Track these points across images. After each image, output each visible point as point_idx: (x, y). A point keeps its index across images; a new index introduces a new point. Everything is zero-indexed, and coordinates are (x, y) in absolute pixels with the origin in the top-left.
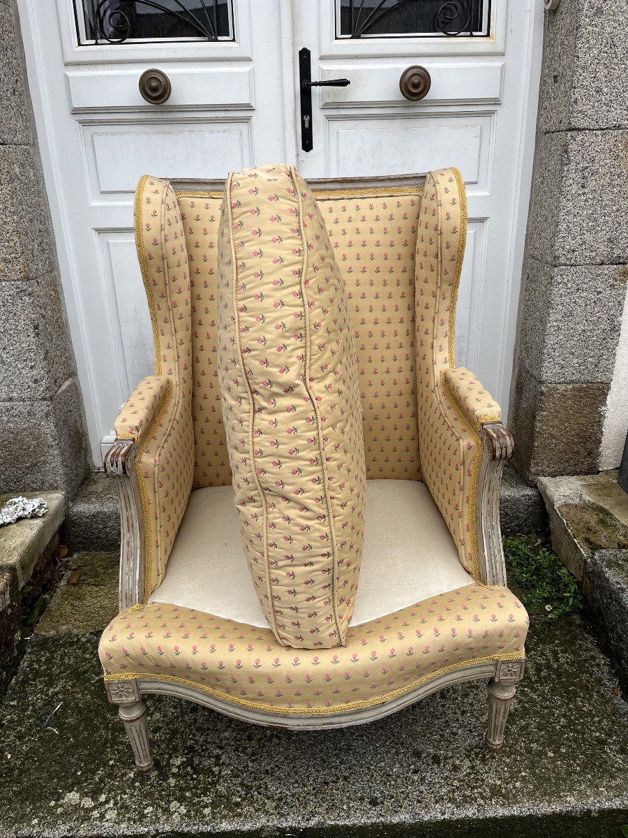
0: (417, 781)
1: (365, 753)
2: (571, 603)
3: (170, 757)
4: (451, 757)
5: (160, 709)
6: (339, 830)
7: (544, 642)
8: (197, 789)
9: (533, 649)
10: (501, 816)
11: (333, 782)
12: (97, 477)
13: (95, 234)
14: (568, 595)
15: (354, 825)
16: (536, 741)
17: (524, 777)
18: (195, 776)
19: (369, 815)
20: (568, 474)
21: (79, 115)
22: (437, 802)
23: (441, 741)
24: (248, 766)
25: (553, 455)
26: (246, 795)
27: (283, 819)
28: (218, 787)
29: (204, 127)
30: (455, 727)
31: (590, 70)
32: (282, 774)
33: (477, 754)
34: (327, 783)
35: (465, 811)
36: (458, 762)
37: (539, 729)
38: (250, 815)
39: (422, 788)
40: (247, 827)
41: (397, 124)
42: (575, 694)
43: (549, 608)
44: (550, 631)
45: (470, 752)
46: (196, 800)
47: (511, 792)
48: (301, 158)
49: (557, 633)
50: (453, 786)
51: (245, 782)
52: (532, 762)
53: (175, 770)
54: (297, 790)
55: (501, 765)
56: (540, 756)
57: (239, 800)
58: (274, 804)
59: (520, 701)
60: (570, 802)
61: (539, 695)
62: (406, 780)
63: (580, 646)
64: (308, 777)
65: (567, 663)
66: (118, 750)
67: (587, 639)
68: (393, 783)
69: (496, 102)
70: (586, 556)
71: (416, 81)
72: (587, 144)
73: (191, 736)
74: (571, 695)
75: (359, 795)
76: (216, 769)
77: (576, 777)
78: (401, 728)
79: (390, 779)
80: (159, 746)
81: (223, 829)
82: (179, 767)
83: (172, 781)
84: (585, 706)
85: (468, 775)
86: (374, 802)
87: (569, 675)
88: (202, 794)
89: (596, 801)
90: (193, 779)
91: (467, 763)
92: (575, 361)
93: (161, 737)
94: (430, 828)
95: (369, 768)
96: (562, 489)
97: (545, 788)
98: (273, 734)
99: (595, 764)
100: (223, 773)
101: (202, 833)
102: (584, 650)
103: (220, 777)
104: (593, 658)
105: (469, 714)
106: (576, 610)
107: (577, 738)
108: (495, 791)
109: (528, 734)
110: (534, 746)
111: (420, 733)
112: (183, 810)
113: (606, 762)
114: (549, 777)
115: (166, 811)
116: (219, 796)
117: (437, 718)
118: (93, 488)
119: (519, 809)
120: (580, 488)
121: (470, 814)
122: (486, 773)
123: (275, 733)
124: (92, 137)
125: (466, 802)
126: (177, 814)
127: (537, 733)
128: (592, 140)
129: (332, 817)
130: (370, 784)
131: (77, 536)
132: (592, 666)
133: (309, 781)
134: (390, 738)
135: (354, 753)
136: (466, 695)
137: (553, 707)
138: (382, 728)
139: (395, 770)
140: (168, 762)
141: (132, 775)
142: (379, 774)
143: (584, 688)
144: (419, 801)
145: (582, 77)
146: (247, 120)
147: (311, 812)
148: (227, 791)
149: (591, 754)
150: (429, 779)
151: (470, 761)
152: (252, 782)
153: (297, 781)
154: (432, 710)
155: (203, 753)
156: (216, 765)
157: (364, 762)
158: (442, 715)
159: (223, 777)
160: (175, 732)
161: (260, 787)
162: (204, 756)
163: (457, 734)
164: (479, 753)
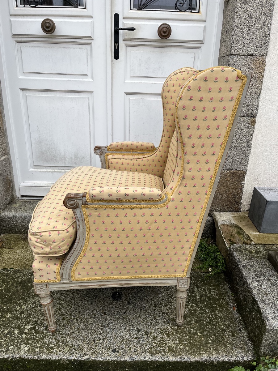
0: (136, 342)
1: (115, 329)
2: (220, 268)
3: (26, 325)
4: (154, 333)
5: (25, 304)
6: (96, 362)
7: (206, 284)
8: (35, 340)
9: (200, 287)
10: (171, 361)
11: (98, 341)
12: (17, 201)
13: (20, 91)
14: (220, 264)
15: (103, 360)
16: (194, 328)
17: (185, 344)
18: (35, 334)
19: (111, 356)
20: (226, 211)
21: (15, 38)
22: (143, 352)
23: (150, 325)
24: (60, 331)
25: (220, 202)
26: (57, 344)
27: (71, 356)
28: (44, 339)
29: (71, 46)
30: (158, 319)
31: (240, 28)
32: (75, 336)
33: (165, 332)
34: (94, 341)
35: (155, 357)
36: (156, 335)
38: (56, 353)
39: (137, 346)
40: (54, 358)
41: (157, 50)
42: (216, 308)
43: (210, 270)
44: (209, 280)
45: (163, 331)
46: (33, 344)
47: (178, 350)
48: (113, 62)
49: (213, 281)
50: (152, 345)
51: (57, 338)
52: (190, 337)
53: (26, 331)
54: (80, 343)
55: (175, 337)
56: (194, 335)
57: (53, 346)
58: (68, 349)
59: (190, 310)
60: (205, 357)
61: (199, 308)
62: (131, 341)
63: (222, 288)
64: (87, 338)
65: (215, 294)
66: (3, 320)
67: (225, 284)
69: (201, 42)
70: (227, 247)
71: (165, 30)
72: (238, 62)
73: (37, 317)
74: (214, 309)
75: (108, 347)
76: (45, 332)
77: (209, 345)
78: (134, 318)
79: (124, 341)
80: (22, 320)
81: (43, 358)
82: (29, 330)
83: (24, 336)
84: (219, 314)
85: (160, 341)
86: (114, 351)
87: (214, 299)
88: (36, 342)
89: (216, 357)
90: (34, 335)
91: (160, 336)
92: (231, 160)
93: (23, 316)
94: (138, 364)
95: (115, 335)
96: (222, 218)
97: (194, 350)
98: (74, 318)
99: (219, 340)
100: (48, 334)
101: (33, 359)
103: (46, 335)
104: (227, 293)
105: (165, 314)
106: (223, 271)
107: (212, 328)
108: (171, 349)
109: (191, 324)
110: (192, 330)
111: (142, 321)
112: (26, 349)
113: (224, 340)
114: (197, 344)
115: (19, 348)
116: (44, 343)
117: (151, 315)
118: (14, 205)
119: (180, 358)
120: (231, 218)
121: (157, 359)
122: (168, 340)
123: (76, 317)
124: (21, 48)
125: (156, 353)
126: (23, 350)
127: (195, 324)
128: (240, 60)
129: (94, 356)
130: (114, 343)
131: (4, 227)
132: (225, 296)
133: (86, 339)
134: (127, 323)
135: (110, 328)
136: (166, 306)
137: (204, 313)
138: (125, 318)
139: (127, 337)
140: (24, 327)
141: (7, 332)
142: (119, 338)
143: (221, 306)
144: (135, 352)
145: (236, 31)
146: (90, 44)
147: (85, 353)
148: (48, 342)
149: (218, 336)
150: (142, 342)
151: (162, 335)
152: (60, 338)
153: (81, 339)
154: (149, 311)
155: (41, 324)
156: (46, 330)
157: (113, 333)
158: (153, 314)
159: (48, 335)
160: (30, 314)
161: (63, 341)
162: (41, 326)
163: (158, 322)
164: (166, 332)
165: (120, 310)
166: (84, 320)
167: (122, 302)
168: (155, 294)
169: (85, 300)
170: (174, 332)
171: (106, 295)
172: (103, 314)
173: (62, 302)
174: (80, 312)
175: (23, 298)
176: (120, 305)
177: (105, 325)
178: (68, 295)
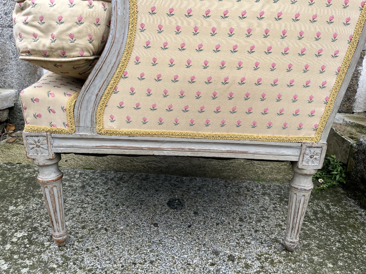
0: (213, 271)
1: (172, 247)
2: (337, 179)
3: (16, 231)
4: (244, 258)
5: (25, 204)
7: (318, 199)
8: (25, 254)
11: (141, 264)
14: (336, 173)
16: (317, 255)
18: (28, 246)
23: (236, 247)
24: (73, 245)
26: (63, 263)
28: (42, 255)
30: (248, 239)
32: (99, 253)
34: (135, 264)
36: (249, 262)
37: (318, 248)
42: (346, 230)
43: (321, 181)
44: (322, 194)
45: (261, 256)
46: (20, 261)
49: (328, 196)
51: (67, 255)
52: (314, 269)
53: (14, 240)
55: (287, 268)
56: (321, 266)
57: (55, 266)
58: (84, 273)
61: (317, 227)
62: (203, 269)
63: (346, 204)
64: (121, 257)
65: (337, 212)
67: (350, 201)
68: (192, 270)
70: (352, 143)
73: (39, 221)
74: (343, 230)
76: (47, 244)
78: (205, 235)
79: (190, 267)
80: (12, 224)
82: (19, 239)
83: (8, 246)
84: (355, 238)
87: (339, 218)
88: (27, 258)
90: (25, 247)
91: (257, 264)
93: (17, 219)
95: (173, 257)
98: (103, 228)
100: (51, 247)
102: (349, 206)
103: (47, 249)
104: (356, 211)
105: (261, 233)
109: (310, 250)
110: (316, 258)
111: (220, 240)
116: (40, 261)
117: (235, 232)
120: (343, 117)
123: (105, 227)
127: (317, 250)
132: (356, 215)
133: (120, 260)
135: (164, 246)
136: (260, 221)
137: (329, 236)
138: (190, 234)
139: (195, 261)
140: (13, 234)
142: (181, 263)
150: (224, 271)
151: (261, 263)
152: (72, 255)
153: (110, 259)
154: (232, 227)
155: (42, 233)
156: (49, 241)
157: (170, 253)
158: (239, 231)
159: (50, 249)
160: (28, 218)
161: (77, 260)
162: (42, 234)
163: (250, 243)
164: (268, 258)
165: (182, 222)
166: (119, 232)
167: (185, 211)
168: (238, 206)
169: (123, 205)
170: (282, 259)
171: (158, 201)
172: (152, 226)
173: (85, 205)
174: (113, 221)
175: (23, 197)
176: (182, 216)
177: (156, 241)
178: (97, 197)
